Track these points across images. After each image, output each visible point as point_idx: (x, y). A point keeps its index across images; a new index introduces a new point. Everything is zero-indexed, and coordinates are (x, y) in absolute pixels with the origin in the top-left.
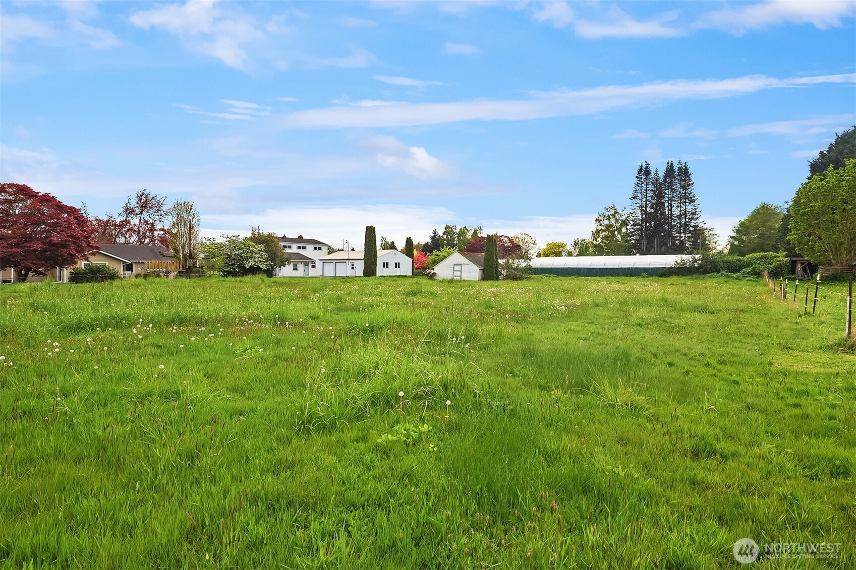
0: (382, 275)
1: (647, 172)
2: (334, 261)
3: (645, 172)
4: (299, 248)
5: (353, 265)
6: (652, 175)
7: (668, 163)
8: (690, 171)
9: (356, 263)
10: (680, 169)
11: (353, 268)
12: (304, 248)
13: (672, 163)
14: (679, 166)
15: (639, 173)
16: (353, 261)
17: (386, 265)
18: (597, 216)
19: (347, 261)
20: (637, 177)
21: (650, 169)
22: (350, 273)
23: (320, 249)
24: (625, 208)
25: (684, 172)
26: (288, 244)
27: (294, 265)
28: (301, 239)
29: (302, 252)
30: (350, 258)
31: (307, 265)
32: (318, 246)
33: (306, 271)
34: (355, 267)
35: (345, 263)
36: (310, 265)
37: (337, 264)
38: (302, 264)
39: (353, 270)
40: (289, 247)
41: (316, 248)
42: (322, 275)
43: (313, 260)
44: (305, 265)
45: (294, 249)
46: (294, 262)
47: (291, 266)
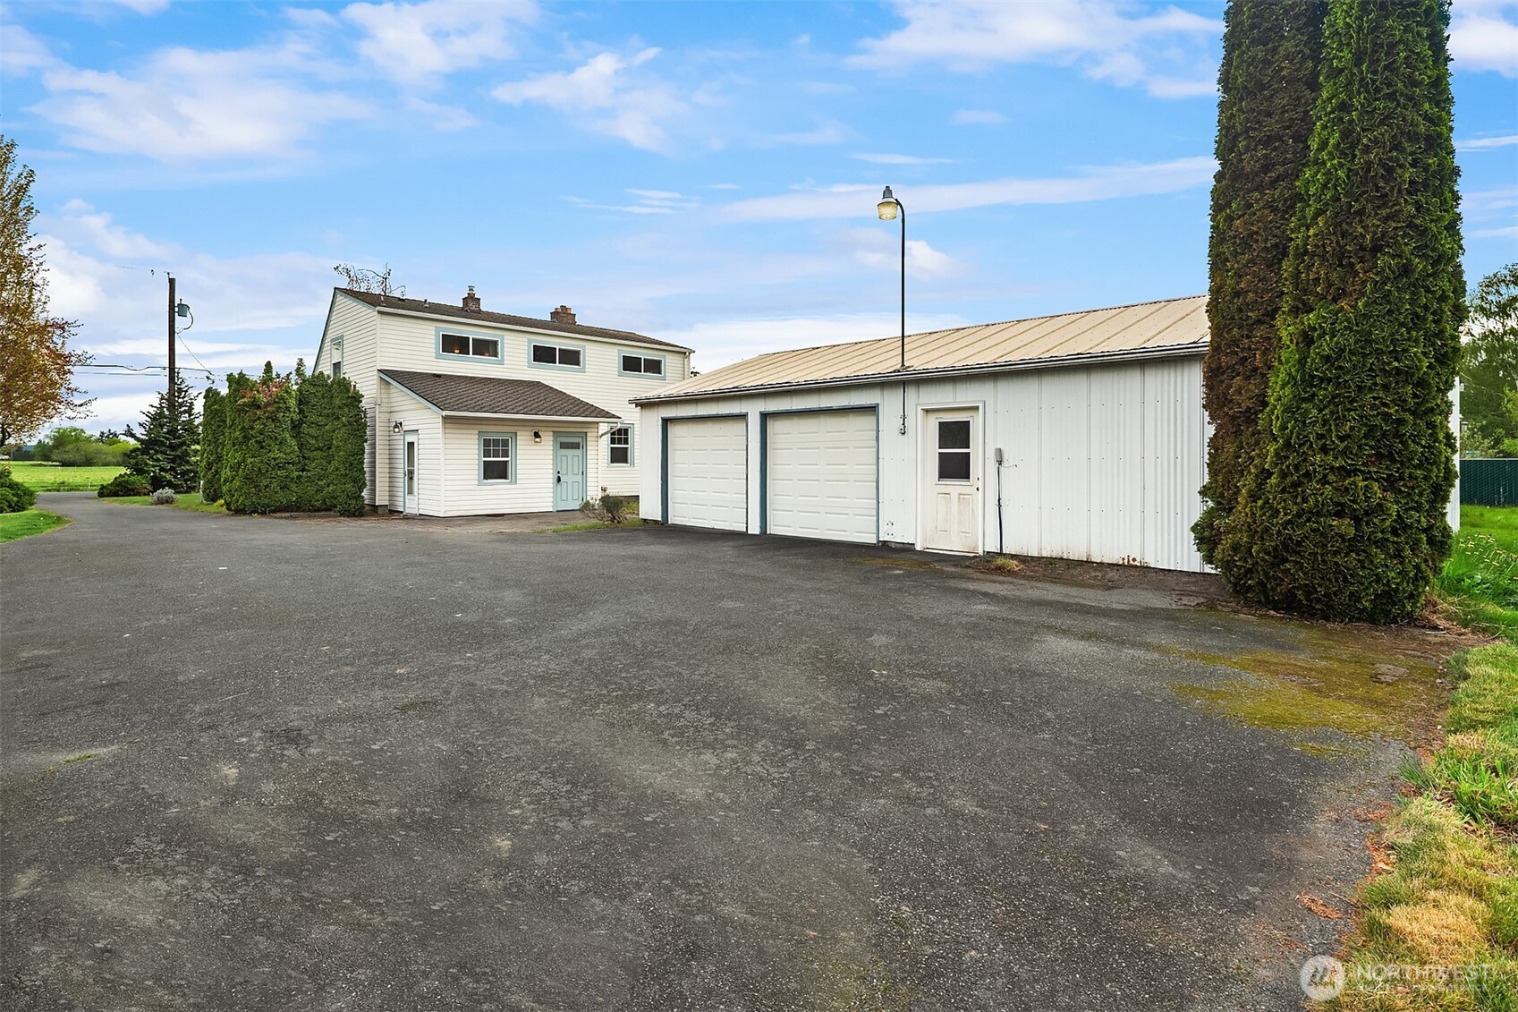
2: (754, 409)
4: (543, 355)
5: (954, 434)
9: (1007, 417)
11: (955, 467)
12: (571, 358)
16: (961, 396)
19: (887, 403)
22: (926, 517)
23: (654, 367)
26: (477, 333)
27: (487, 443)
28: (562, 319)
29: (555, 377)
30: (919, 361)
31: (575, 446)
32: (642, 354)
33: (570, 484)
34: (999, 452)
35: (866, 422)
36: (600, 448)
37: (775, 427)
38: (548, 440)
39: (955, 486)
40: (486, 348)
41: (631, 364)
42: (660, 519)
43: (614, 416)
44: (564, 446)
45: (514, 361)
46: (491, 429)
47: (468, 452)
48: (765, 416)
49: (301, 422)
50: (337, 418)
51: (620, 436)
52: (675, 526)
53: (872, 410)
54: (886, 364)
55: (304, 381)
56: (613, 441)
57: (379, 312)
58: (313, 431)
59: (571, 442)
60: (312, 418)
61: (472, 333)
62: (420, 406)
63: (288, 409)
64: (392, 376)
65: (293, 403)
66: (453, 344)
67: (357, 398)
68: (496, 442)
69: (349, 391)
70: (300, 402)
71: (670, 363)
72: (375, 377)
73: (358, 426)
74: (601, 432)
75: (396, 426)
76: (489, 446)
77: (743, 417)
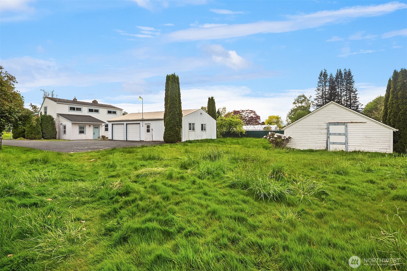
0: (188, 140)
1: (325, 75)
2: (125, 123)
3: (324, 75)
4: (91, 111)
5: (148, 127)
6: (328, 77)
7: (338, 70)
8: (352, 74)
9: (153, 125)
10: (345, 73)
11: (148, 131)
12: (97, 111)
13: (340, 70)
14: (344, 72)
15: (321, 75)
16: (149, 122)
17: (192, 127)
18: (294, 101)
19: (141, 123)
20: (319, 78)
21: (327, 73)
22: (145, 137)
23: (115, 113)
24: (311, 96)
25: (349, 75)
26: (77, 107)
27: (80, 127)
28: (95, 103)
29: (93, 115)
30: (145, 118)
31: (97, 128)
32: (112, 110)
33: (96, 134)
34: (152, 129)
35: (138, 125)
36: (103, 128)
37: (128, 126)
38: (92, 127)
39: (148, 133)
40: (79, 109)
41: (109, 112)
42: (111, 139)
43: (105, 123)
44: (95, 128)
45: (85, 111)
46: (81, 125)
47: (77, 129)
48: (127, 124)
49: (42, 123)
50: (49, 122)
51: (107, 126)
52: (114, 140)
53: (139, 124)
54: (140, 118)
55: (42, 116)
56: (106, 127)
57: (57, 103)
58: (44, 125)
59: (97, 127)
60: (44, 122)
61: (76, 106)
62: (67, 121)
63: (39, 121)
64: (59, 115)
65: (40, 120)
66: (72, 109)
67: (53, 119)
68: (82, 127)
69: (51, 118)
70: (41, 120)
71: (118, 112)
72: (56, 115)
73: (53, 124)
74: (103, 125)
75: (61, 124)
76: (80, 128)
77: (124, 124)
